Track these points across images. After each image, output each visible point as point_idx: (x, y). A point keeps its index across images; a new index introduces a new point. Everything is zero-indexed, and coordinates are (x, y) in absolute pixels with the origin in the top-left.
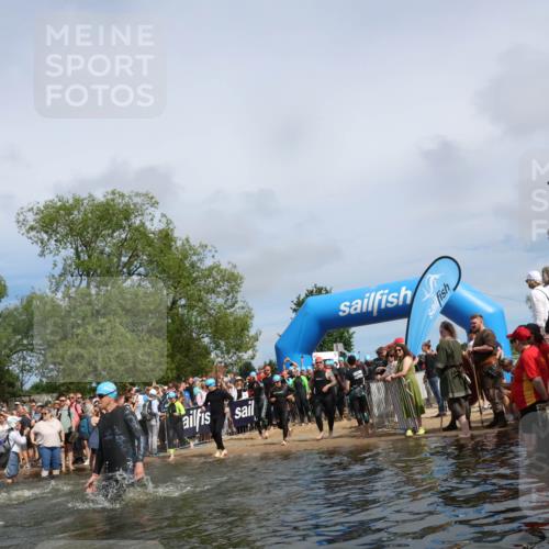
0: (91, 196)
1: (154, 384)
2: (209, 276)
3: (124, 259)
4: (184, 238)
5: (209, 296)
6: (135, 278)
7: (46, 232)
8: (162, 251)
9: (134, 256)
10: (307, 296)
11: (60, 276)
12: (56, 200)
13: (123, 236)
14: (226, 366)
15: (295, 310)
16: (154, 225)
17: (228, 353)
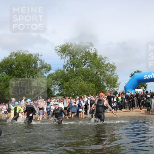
0: (75, 43)
1: (90, 95)
2: (107, 66)
3: (83, 61)
4: (100, 55)
5: (106, 72)
6: (86, 66)
7: (63, 53)
8: (94, 59)
9: (86, 60)
10: (134, 73)
11: (66, 65)
12: (66, 44)
13: (83, 54)
14: (110, 92)
15: (131, 77)
16: (92, 52)
17: (111, 88)
